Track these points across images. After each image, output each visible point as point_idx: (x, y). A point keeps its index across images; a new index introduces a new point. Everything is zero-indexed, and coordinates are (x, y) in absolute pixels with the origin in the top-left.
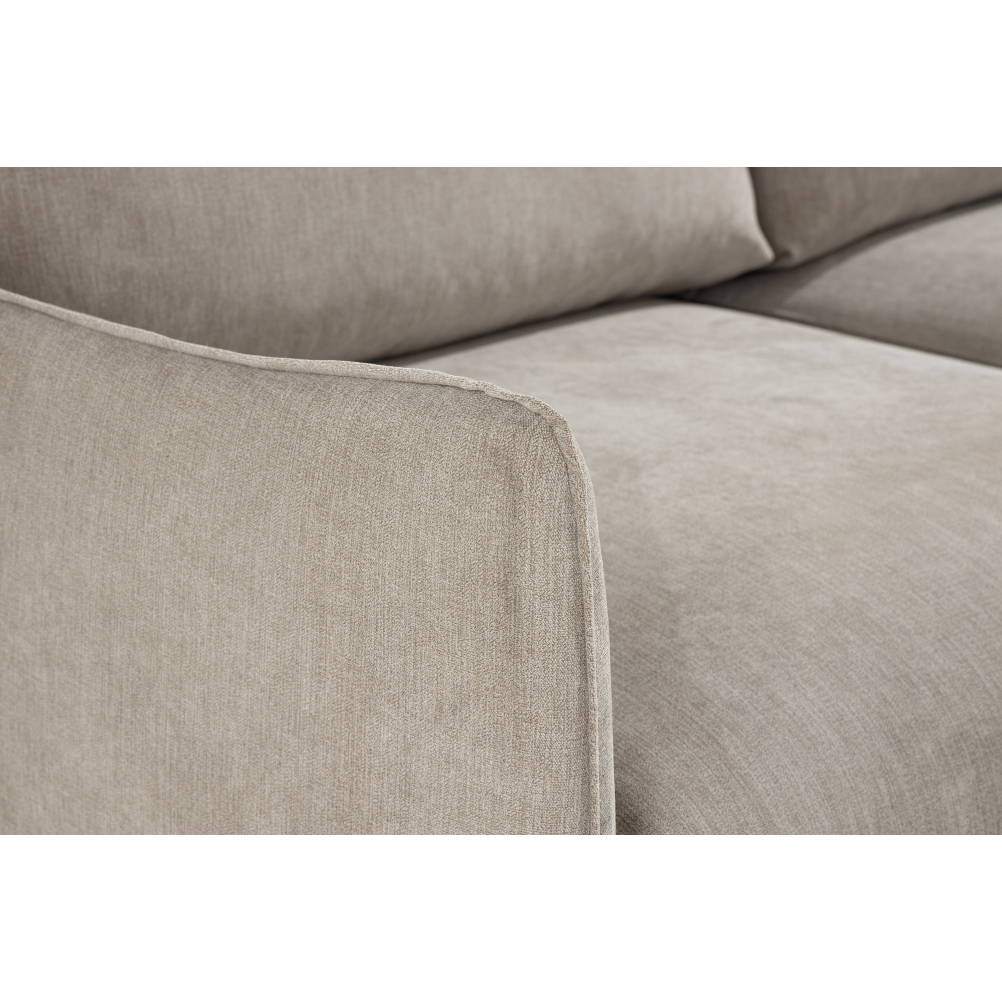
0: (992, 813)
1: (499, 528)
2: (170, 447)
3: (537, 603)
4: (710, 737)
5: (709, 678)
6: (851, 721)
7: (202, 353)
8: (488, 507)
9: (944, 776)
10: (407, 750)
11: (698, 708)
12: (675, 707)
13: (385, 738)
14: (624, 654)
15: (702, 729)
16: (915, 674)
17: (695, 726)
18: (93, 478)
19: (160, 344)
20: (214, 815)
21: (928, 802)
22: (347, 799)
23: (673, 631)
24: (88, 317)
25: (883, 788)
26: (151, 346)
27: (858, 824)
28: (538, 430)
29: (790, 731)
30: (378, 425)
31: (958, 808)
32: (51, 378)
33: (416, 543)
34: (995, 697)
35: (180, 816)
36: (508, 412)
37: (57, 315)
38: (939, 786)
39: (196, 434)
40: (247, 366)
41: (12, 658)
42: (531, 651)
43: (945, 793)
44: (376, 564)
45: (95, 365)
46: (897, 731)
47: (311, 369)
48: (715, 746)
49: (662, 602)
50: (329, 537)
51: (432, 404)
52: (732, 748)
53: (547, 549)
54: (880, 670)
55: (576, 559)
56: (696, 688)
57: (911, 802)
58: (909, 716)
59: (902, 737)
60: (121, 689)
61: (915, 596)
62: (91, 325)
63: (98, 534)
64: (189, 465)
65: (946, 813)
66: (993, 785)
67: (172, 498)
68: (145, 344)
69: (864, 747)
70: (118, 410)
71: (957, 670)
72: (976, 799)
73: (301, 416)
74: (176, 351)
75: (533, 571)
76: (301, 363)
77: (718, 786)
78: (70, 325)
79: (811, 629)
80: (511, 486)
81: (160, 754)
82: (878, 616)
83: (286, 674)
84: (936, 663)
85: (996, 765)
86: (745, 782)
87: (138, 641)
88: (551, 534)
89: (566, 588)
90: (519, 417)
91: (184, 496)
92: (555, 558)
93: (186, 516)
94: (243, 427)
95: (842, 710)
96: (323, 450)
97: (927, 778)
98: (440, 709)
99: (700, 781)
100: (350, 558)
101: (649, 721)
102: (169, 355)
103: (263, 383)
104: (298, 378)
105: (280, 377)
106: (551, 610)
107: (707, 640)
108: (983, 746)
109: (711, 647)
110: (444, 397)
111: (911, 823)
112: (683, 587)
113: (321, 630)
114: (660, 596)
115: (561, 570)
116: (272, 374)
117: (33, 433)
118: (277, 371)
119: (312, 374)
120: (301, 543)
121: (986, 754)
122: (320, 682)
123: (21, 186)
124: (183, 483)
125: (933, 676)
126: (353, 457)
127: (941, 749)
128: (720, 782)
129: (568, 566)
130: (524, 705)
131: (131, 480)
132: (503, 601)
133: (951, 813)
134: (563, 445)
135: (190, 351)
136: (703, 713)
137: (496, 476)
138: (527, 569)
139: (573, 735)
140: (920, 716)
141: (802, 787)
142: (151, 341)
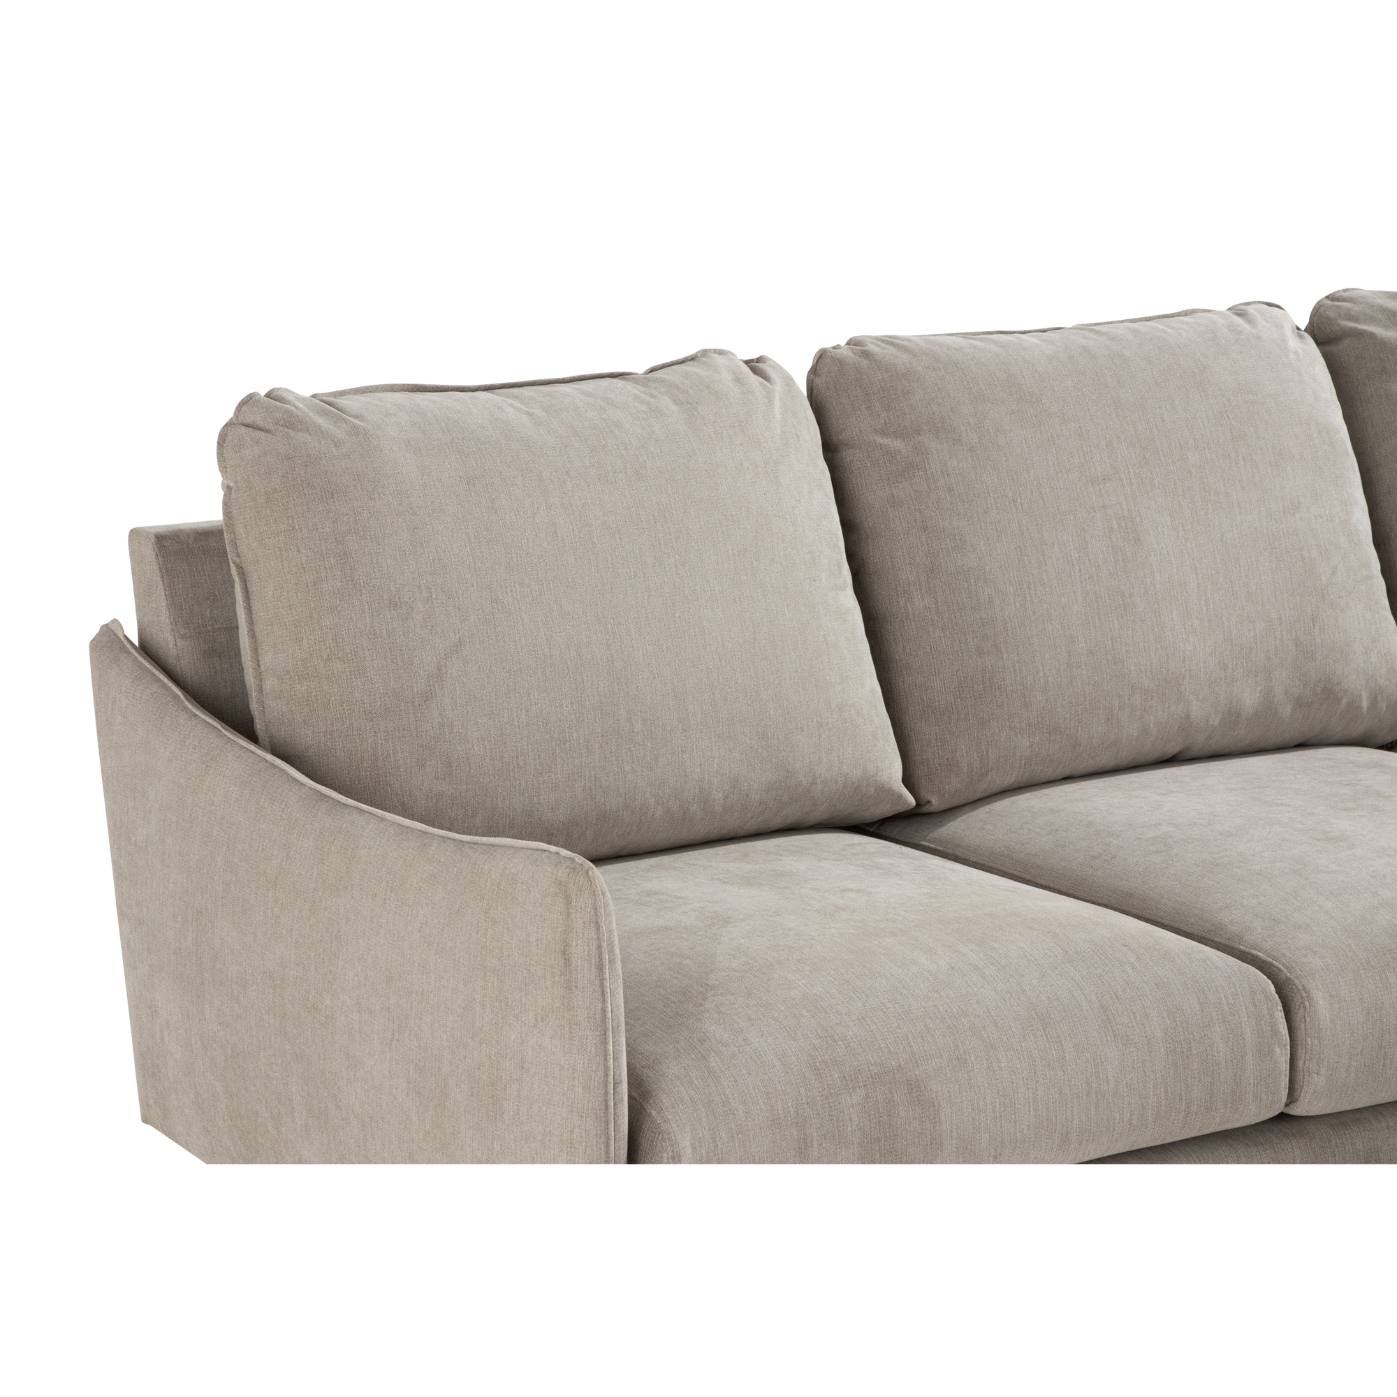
0: (875, 1117)
1: (562, 922)
2: (421, 884)
3: (579, 962)
4: (702, 1056)
5: (713, 1028)
6: (790, 1056)
7: (442, 834)
8: (556, 911)
9: (844, 1091)
10: (522, 1044)
11: (701, 1042)
12: (688, 1041)
13: (512, 1037)
14: (669, 1014)
15: (700, 1052)
16: (837, 1035)
17: (696, 1050)
18: (385, 903)
19: (423, 830)
20: (435, 1090)
21: (831, 1104)
22: (496, 1073)
23: (701, 1004)
24: (391, 815)
25: (803, 1094)
26: (420, 831)
27: (784, 1110)
28: (581, 872)
29: (751, 1057)
30: (513, 870)
31: (852, 1110)
32: (369, 848)
33: (526, 931)
34: (885, 1053)
35: (420, 1093)
36: (568, 863)
37: (376, 814)
38: (840, 1096)
39: (434, 877)
40: (462, 841)
41: (342, 1009)
42: (576, 987)
43: (843, 1101)
44: (509, 943)
45: (392, 841)
46: (818, 1064)
47: (489, 843)
48: (704, 1061)
49: (701, 989)
50: (489, 930)
51: (537, 859)
52: (713, 1063)
53: (584, 933)
54: (817, 1032)
55: (599, 939)
56: (704, 1033)
57: (820, 1102)
58: (827, 1057)
59: (820, 1067)
60: (394, 1022)
61: (854, 996)
62: (392, 820)
63: (386, 934)
64: (430, 894)
65: (843, 1112)
66: (877, 1100)
67: (421, 912)
68: (417, 830)
69: (794, 1070)
70: (399, 865)
71: (865, 1036)
72: (865, 1107)
73: (481, 866)
74: (431, 834)
75: (577, 945)
76: (485, 839)
77: (700, 1080)
78: (383, 819)
79: (783, 1008)
80: (567, 901)
81: (411, 1057)
82: (826, 1004)
83: (469, 1006)
84: (852, 1031)
85: (880, 1090)
86: (717, 1080)
87: (402, 993)
88: (586, 925)
89: (594, 954)
90: (572, 866)
91: (426, 910)
92: (588, 938)
93: (426, 922)
94: (455, 873)
95: (786, 1050)
96: (489, 884)
97: (833, 1091)
98: (536, 1020)
99: (690, 1077)
100: (498, 941)
101: (671, 1047)
102: (428, 835)
103: (467, 850)
104: (483, 847)
105: (476, 846)
106: (586, 965)
107: (719, 1009)
108: (872, 1078)
109: (720, 1012)
110: (543, 856)
111: (819, 1114)
112: (717, 983)
113: (485, 980)
114: (702, 986)
115: (591, 945)
116: (472, 845)
117: (359, 879)
118: (475, 844)
119: (490, 845)
120: (477, 934)
121: (874, 1082)
122: (484, 1009)
123: (380, 742)
124: (426, 903)
125: (848, 1037)
126: (502, 887)
127: (844, 1076)
128: (702, 1079)
129: (595, 943)
130: (574, 1015)
131: (403, 903)
132: (563, 960)
133: (846, 1112)
134: (592, 880)
135: (436, 833)
136: (702, 1045)
137: (560, 895)
138: (574, 943)
139: (598, 1033)
140: (834, 1058)
141: (751, 1087)
142: (419, 828)
